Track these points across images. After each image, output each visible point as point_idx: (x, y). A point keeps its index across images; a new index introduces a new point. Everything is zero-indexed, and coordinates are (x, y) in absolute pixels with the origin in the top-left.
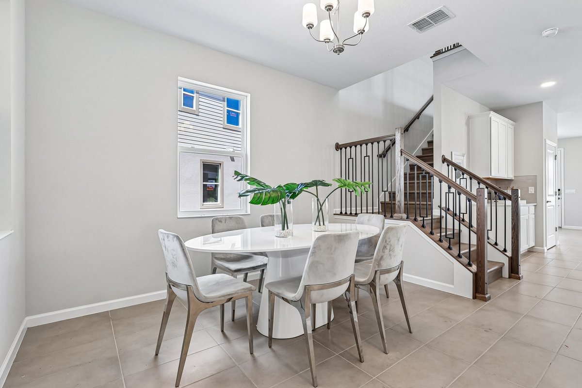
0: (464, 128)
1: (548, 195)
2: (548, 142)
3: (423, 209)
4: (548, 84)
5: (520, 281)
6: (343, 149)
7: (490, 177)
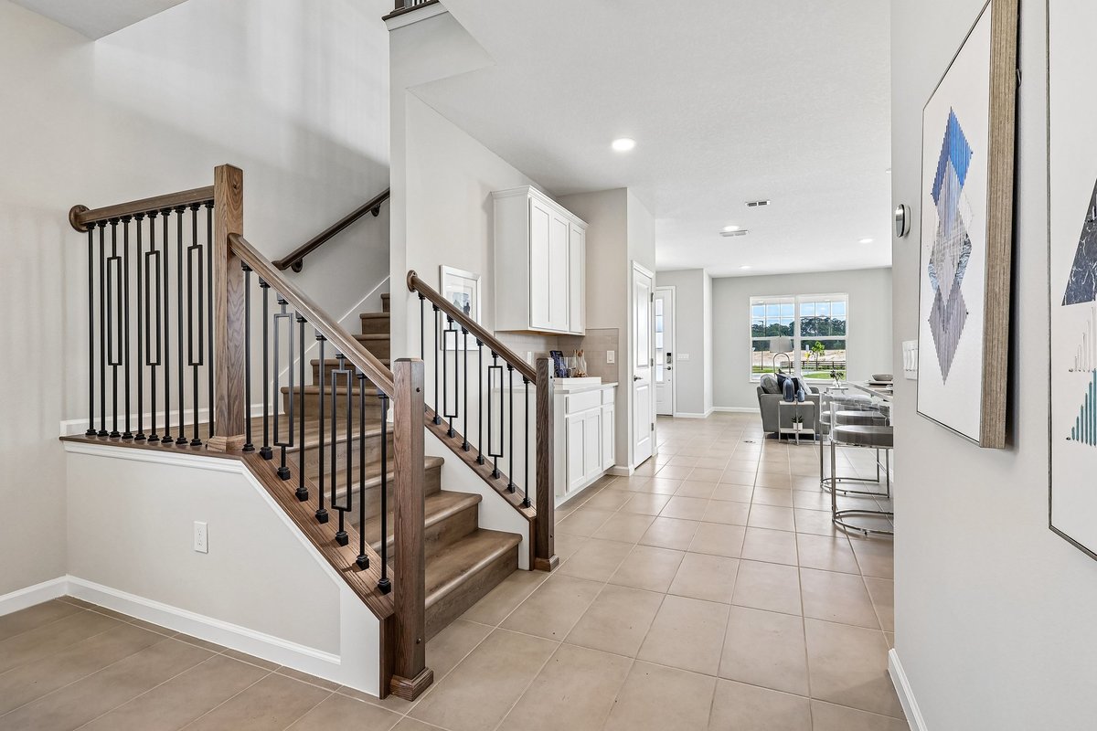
0: (479, 218)
1: (638, 366)
2: (636, 265)
3: (374, 405)
4: (623, 145)
5: (550, 574)
6: (97, 230)
7: (530, 329)
